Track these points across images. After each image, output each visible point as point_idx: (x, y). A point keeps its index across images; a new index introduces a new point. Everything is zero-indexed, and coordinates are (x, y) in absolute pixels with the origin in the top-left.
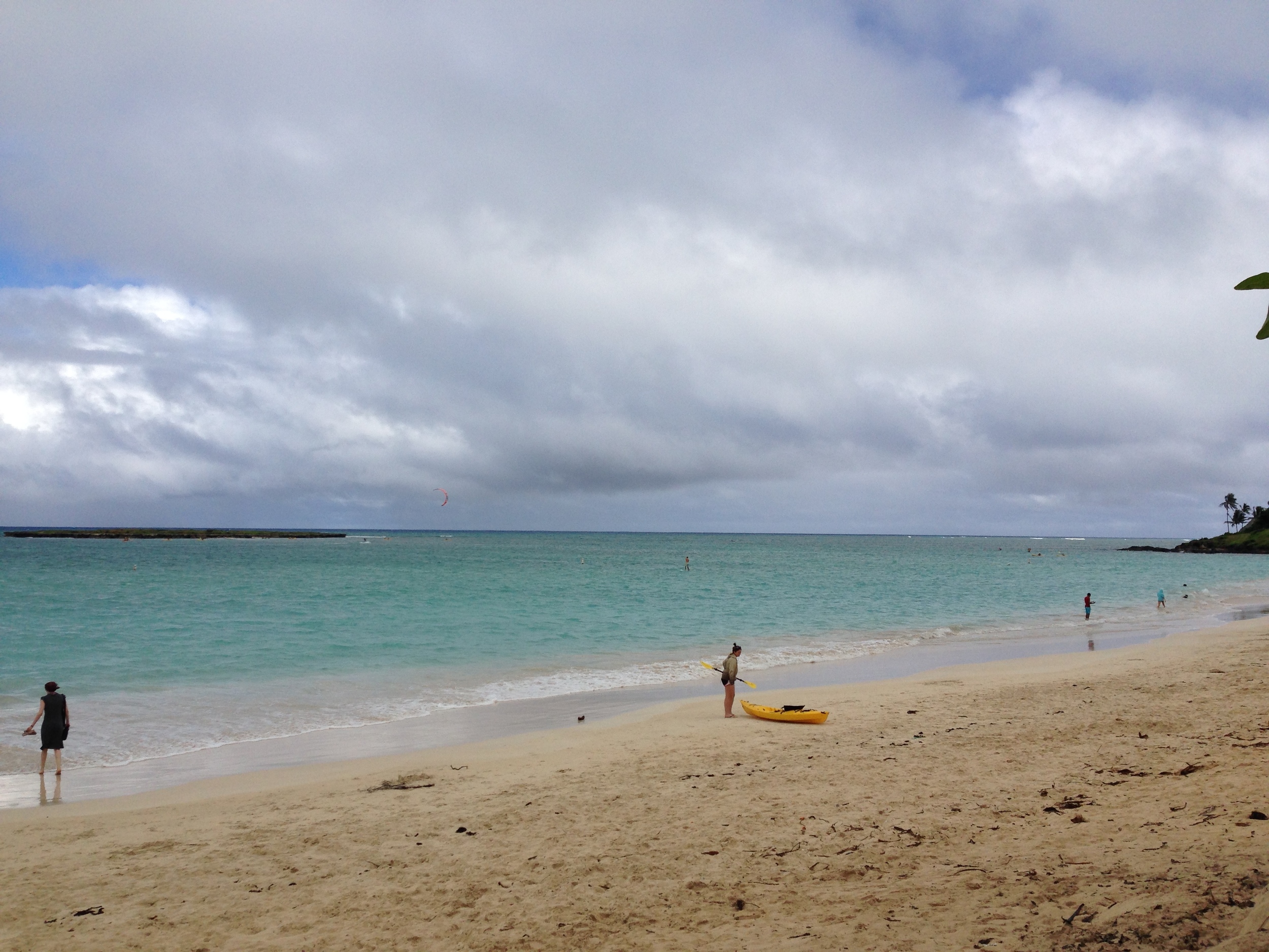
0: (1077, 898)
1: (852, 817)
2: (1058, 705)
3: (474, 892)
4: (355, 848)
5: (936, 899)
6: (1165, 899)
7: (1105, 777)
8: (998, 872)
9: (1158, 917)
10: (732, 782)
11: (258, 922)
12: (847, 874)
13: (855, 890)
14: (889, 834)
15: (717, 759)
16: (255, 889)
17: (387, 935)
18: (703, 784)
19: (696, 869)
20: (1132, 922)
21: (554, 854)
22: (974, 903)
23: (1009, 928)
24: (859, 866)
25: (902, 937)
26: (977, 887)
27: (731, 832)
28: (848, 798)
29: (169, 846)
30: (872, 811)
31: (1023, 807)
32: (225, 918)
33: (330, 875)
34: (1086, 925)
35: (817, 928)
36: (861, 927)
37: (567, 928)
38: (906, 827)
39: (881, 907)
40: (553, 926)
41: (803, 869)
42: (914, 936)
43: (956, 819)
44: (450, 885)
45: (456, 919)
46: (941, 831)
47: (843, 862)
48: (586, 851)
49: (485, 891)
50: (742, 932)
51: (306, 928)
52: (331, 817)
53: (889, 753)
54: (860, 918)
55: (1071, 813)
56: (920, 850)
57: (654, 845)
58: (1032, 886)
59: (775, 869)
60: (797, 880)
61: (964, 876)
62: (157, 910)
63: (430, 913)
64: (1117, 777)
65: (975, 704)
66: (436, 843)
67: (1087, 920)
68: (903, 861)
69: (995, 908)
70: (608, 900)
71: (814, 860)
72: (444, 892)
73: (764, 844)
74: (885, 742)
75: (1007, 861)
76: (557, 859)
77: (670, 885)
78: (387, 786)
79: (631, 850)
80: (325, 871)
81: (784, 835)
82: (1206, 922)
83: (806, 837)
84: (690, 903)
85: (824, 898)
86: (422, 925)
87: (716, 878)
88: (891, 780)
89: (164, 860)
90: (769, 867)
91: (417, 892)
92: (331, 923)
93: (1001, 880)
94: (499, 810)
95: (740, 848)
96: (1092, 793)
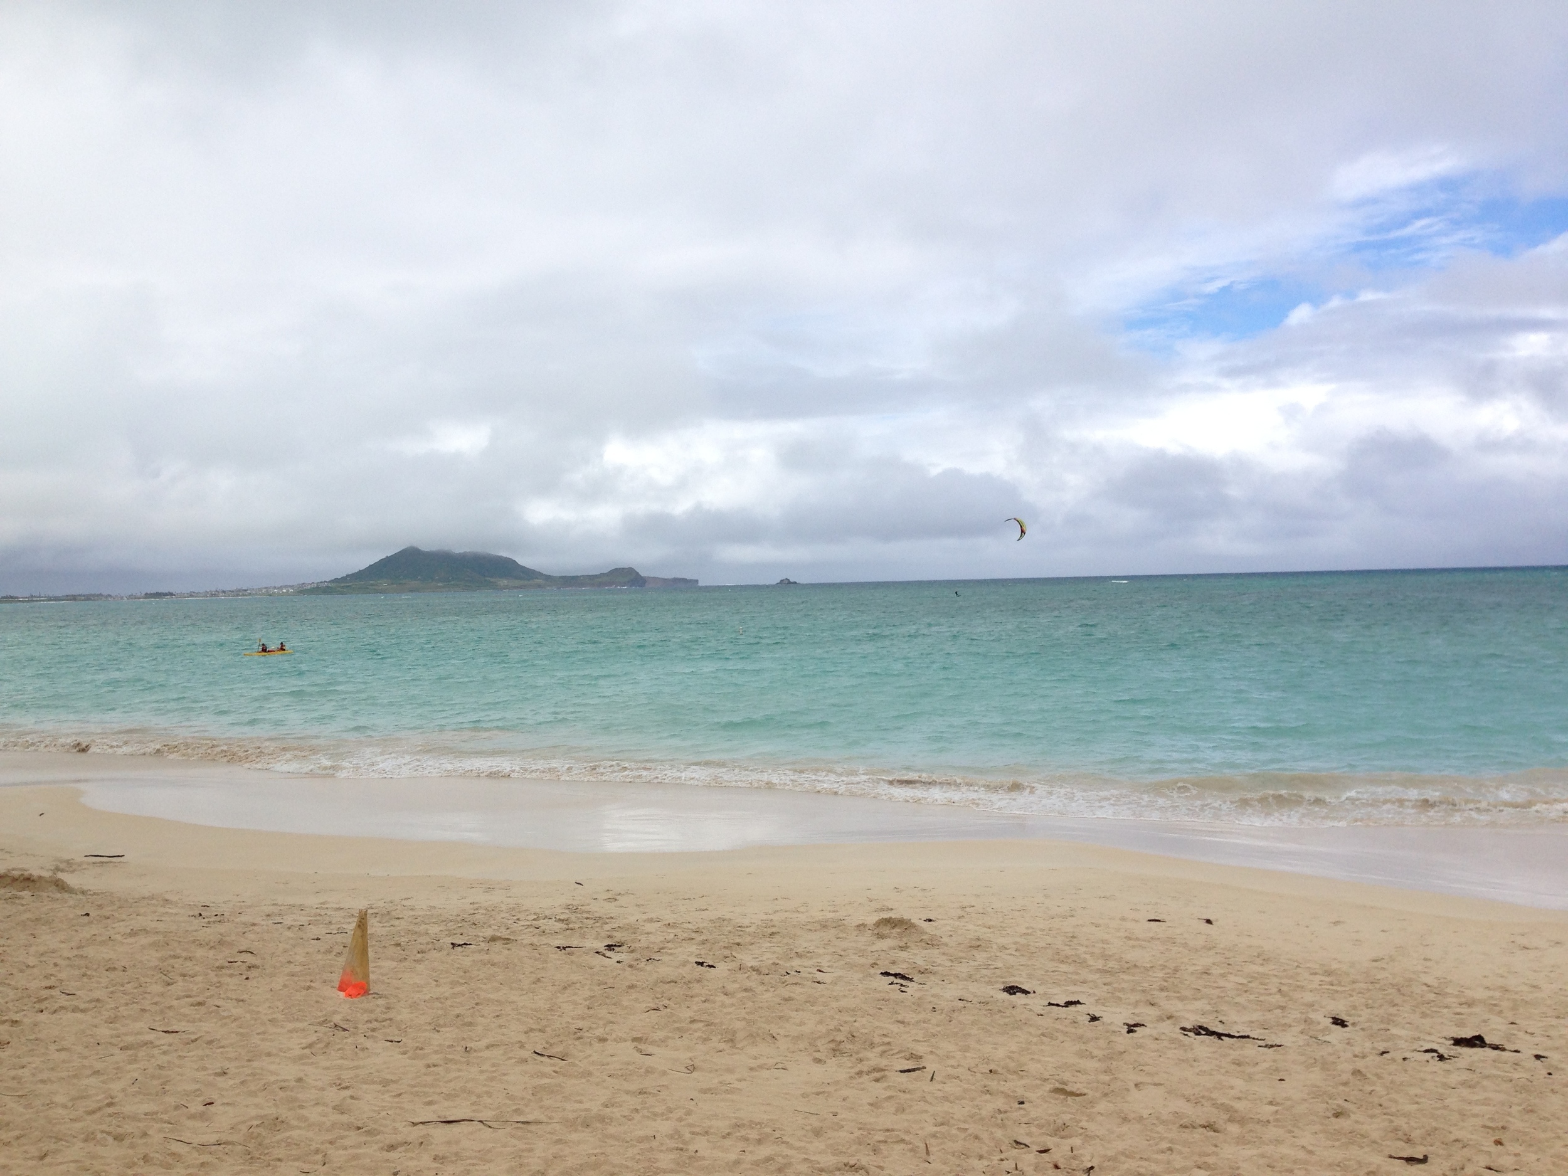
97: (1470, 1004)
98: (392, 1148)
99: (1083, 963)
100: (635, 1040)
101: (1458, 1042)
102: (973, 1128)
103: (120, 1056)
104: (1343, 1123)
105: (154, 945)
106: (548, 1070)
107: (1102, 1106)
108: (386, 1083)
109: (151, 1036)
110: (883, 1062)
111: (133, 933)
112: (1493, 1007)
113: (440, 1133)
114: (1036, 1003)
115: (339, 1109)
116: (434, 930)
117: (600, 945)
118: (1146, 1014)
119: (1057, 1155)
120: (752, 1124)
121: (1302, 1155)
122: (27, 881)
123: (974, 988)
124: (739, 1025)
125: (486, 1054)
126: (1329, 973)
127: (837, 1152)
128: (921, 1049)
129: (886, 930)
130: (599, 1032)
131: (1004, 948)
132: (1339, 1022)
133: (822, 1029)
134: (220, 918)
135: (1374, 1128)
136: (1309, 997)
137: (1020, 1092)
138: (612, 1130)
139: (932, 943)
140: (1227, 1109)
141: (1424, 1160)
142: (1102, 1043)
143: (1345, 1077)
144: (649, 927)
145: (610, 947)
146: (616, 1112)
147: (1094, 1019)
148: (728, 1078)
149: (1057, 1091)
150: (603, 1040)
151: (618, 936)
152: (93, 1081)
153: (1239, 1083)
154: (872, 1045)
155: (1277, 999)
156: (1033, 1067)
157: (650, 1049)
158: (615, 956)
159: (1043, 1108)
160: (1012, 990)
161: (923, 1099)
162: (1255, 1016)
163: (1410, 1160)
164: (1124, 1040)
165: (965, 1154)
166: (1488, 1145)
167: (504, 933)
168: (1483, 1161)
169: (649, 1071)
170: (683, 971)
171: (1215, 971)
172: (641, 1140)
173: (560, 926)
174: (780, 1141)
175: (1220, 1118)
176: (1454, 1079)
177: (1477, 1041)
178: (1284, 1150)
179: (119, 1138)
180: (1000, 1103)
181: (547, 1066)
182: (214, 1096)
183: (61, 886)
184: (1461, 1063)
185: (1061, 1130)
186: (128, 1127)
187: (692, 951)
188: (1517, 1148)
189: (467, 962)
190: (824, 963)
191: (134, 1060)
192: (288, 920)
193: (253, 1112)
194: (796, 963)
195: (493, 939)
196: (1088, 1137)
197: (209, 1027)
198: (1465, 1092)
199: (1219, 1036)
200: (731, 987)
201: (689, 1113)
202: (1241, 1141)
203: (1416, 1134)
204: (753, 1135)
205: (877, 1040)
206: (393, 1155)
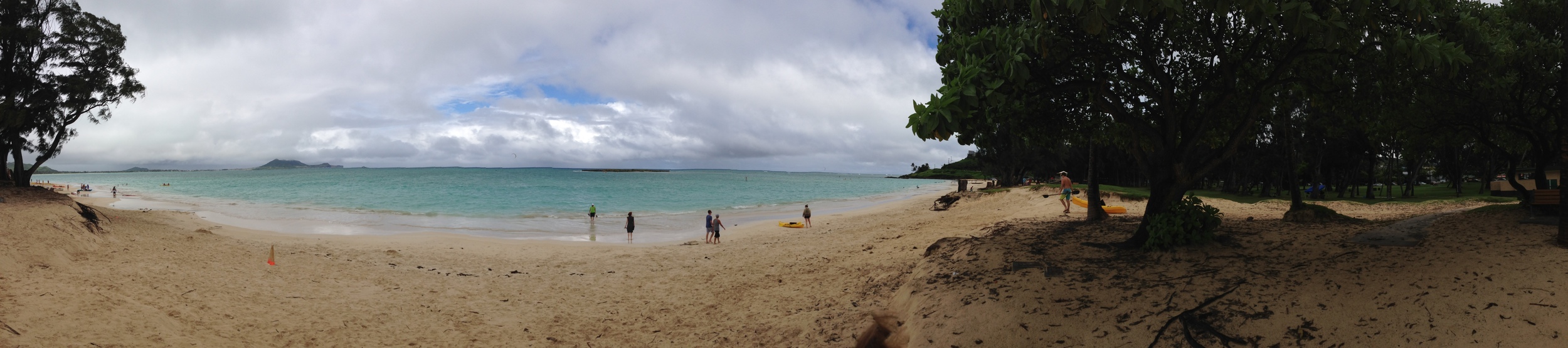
0: (870, 275)
1: (810, 255)
2: (868, 221)
3: (712, 276)
4: (678, 262)
5: (833, 278)
6: (891, 273)
7: (878, 240)
8: (850, 269)
9: (889, 279)
10: (777, 245)
11: (655, 280)
12: (809, 272)
13: (812, 276)
14: (821, 259)
15: (772, 238)
16: (653, 271)
17: (689, 288)
18: (769, 245)
19: (768, 271)
20: (883, 281)
21: (729, 266)
22: (843, 278)
23: (852, 285)
24: (812, 269)
25: (824, 290)
26: (844, 274)
27: (777, 260)
28: (810, 249)
29: (629, 256)
30: (816, 253)
31: (857, 250)
32: (645, 278)
33: (671, 268)
34: (872, 283)
35: (801, 288)
36: (813, 287)
37: (735, 287)
38: (825, 257)
39: (818, 281)
40: (730, 287)
41: (797, 270)
42: (827, 289)
43: (840, 254)
44: (705, 274)
45: (708, 284)
46: (835, 258)
47: (808, 268)
48: (738, 264)
49: (714, 276)
50: (781, 289)
51: (666, 283)
52: (670, 252)
53: (821, 236)
54: (813, 285)
55: (869, 251)
56: (829, 264)
57: (757, 264)
58: (859, 273)
59: (789, 271)
60: (796, 274)
61: (841, 271)
62: (628, 274)
63: (700, 282)
64: (881, 240)
65: (845, 221)
66: (700, 261)
67: (872, 281)
68: (825, 267)
69: (848, 280)
70: (745, 279)
71: (800, 268)
72: (704, 276)
73: (787, 263)
74: (820, 233)
75: (852, 266)
76: (730, 267)
77: (762, 276)
78: (685, 244)
79: (750, 265)
80: (670, 267)
81: (792, 261)
82: (901, 279)
83: (798, 261)
84: (766, 281)
85: (803, 279)
86: (698, 286)
87: (773, 273)
88: (822, 244)
89: (628, 260)
90: (787, 270)
91: (696, 276)
92: (673, 283)
93: (851, 271)
94: (717, 252)
95: (780, 264)
96: (875, 245)
97: (514, 263)
98: (282, 303)
99: (436, 260)
100: (335, 279)
101: (512, 272)
102: (411, 303)
103: (226, 273)
104: (491, 294)
105: (230, 248)
106: (316, 285)
107: (442, 294)
108: (280, 287)
109: (232, 270)
110: (390, 287)
111: (225, 245)
112: (519, 264)
113: (293, 300)
114: (425, 270)
115: (271, 293)
116: (287, 249)
117: (325, 255)
118: (450, 271)
119: (431, 308)
120: (363, 300)
121: (484, 302)
122: (205, 231)
123: (410, 267)
124: (358, 275)
125: (302, 281)
126: (487, 258)
127: (380, 310)
128: (399, 283)
129: (389, 253)
130: (326, 276)
131: (417, 257)
132: (490, 270)
133: (377, 277)
134: (242, 243)
135: (497, 294)
136: (483, 265)
137: (422, 293)
138: (331, 301)
139: (400, 256)
140: (468, 293)
141: (507, 300)
142: (441, 279)
143: (491, 283)
144: (336, 251)
145: (328, 255)
146: (332, 296)
147: (439, 273)
148: (357, 289)
149: (431, 292)
150: (327, 278)
151: (330, 252)
152: (221, 279)
153: (470, 286)
154: (387, 282)
155: (478, 265)
156: (425, 286)
157: (339, 281)
158: (329, 257)
159: (428, 296)
160: (419, 267)
161: (400, 296)
162: (473, 270)
163: (505, 301)
164: (446, 278)
165: (409, 310)
166: (518, 295)
167: (303, 251)
168: (517, 299)
169: (339, 287)
170: (344, 262)
171: (464, 260)
172: (338, 304)
173: (315, 249)
174: (369, 306)
175: (466, 295)
176: (512, 281)
177: (516, 272)
178: (480, 301)
179: (228, 293)
180: (417, 296)
181: (316, 284)
182: (246, 286)
183: (210, 233)
184: (513, 277)
185: (432, 301)
186: (230, 291)
187: (346, 257)
188: (524, 295)
189: (295, 257)
190: (376, 260)
191: (229, 275)
192: (256, 245)
193: (253, 291)
194: (370, 260)
195: (301, 252)
196: (439, 303)
197: (242, 269)
198: (514, 284)
199: (465, 275)
200: (356, 266)
201: (348, 298)
202: (471, 300)
203: (506, 295)
204: (364, 303)
205: (389, 281)
206: (282, 305)
